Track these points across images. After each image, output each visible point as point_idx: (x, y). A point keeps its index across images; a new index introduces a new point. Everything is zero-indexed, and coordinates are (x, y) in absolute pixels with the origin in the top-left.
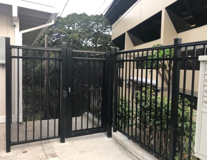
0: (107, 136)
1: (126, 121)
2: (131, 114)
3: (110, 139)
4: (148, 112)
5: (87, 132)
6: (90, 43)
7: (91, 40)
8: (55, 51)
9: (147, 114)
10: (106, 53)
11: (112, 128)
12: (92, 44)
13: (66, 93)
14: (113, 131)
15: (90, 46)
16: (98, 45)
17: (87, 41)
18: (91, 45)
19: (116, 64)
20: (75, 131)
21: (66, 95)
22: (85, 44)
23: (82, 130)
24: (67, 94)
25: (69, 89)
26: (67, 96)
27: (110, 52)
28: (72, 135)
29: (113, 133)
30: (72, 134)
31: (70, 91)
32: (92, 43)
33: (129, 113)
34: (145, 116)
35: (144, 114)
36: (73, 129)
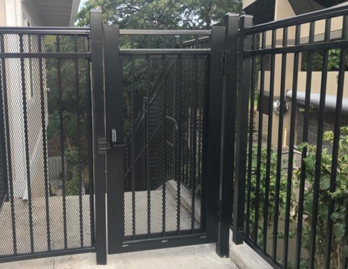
0: (217, 252)
1: (269, 211)
2: (283, 194)
3: (226, 261)
4: (339, 211)
5: (163, 241)
6: (195, 19)
7: (198, 12)
8: (73, 35)
9: (335, 215)
10: (212, 32)
11: (231, 232)
12: (200, 21)
13: (105, 143)
14: (234, 240)
15: (194, 24)
16: (212, 21)
17: (189, 14)
18: (197, 24)
19: (244, 62)
20: (132, 236)
21: (105, 149)
22: (184, 21)
23: (149, 235)
24: (109, 145)
25: (111, 132)
26: (107, 150)
27: (224, 28)
28: (124, 246)
29: (233, 247)
30: (124, 244)
31: (114, 139)
32: (200, 18)
33: (278, 194)
34: (331, 223)
35: (327, 212)
36: (128, 232)
